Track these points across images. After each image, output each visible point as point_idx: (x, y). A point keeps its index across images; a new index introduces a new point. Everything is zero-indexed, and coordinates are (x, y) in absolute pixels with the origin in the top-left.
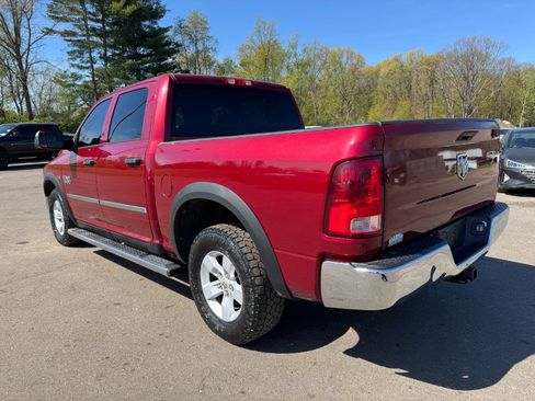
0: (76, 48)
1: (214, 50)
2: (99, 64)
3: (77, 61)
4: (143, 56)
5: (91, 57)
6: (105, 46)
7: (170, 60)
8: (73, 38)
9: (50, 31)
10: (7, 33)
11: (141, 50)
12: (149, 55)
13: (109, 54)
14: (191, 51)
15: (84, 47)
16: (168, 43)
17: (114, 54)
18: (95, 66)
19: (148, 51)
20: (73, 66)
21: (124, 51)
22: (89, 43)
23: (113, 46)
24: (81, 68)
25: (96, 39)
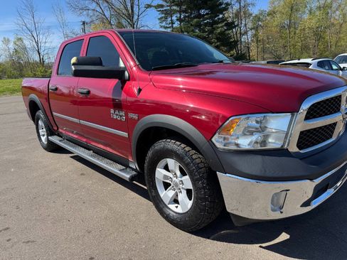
0: (163, 15)
1: (253, 5)
2: (177, 25)
3: (164, 24)
4: (204, 15)
5: (172, 20)
6: (180, 12)
7: (221, 16)
8: (162, 9)
9: (149, 6)
10: (127, 10)
11: (202, 12)
12: (207, 14)
13: (182, 17)
14: (236, 7)
15: (168, 14)
16: (221, 4)
17: (185, 17)
18: (174, 26)
19: (207, 11)
20: (161, 27)
21: (191, 13)
22: (171, 10)
23: (185, 11)
24: (166, 28)
25: (175, 8)
